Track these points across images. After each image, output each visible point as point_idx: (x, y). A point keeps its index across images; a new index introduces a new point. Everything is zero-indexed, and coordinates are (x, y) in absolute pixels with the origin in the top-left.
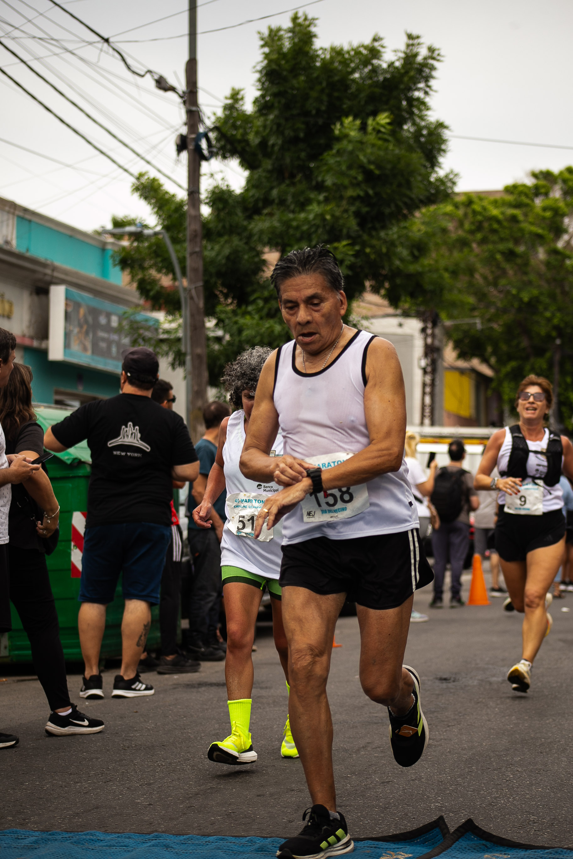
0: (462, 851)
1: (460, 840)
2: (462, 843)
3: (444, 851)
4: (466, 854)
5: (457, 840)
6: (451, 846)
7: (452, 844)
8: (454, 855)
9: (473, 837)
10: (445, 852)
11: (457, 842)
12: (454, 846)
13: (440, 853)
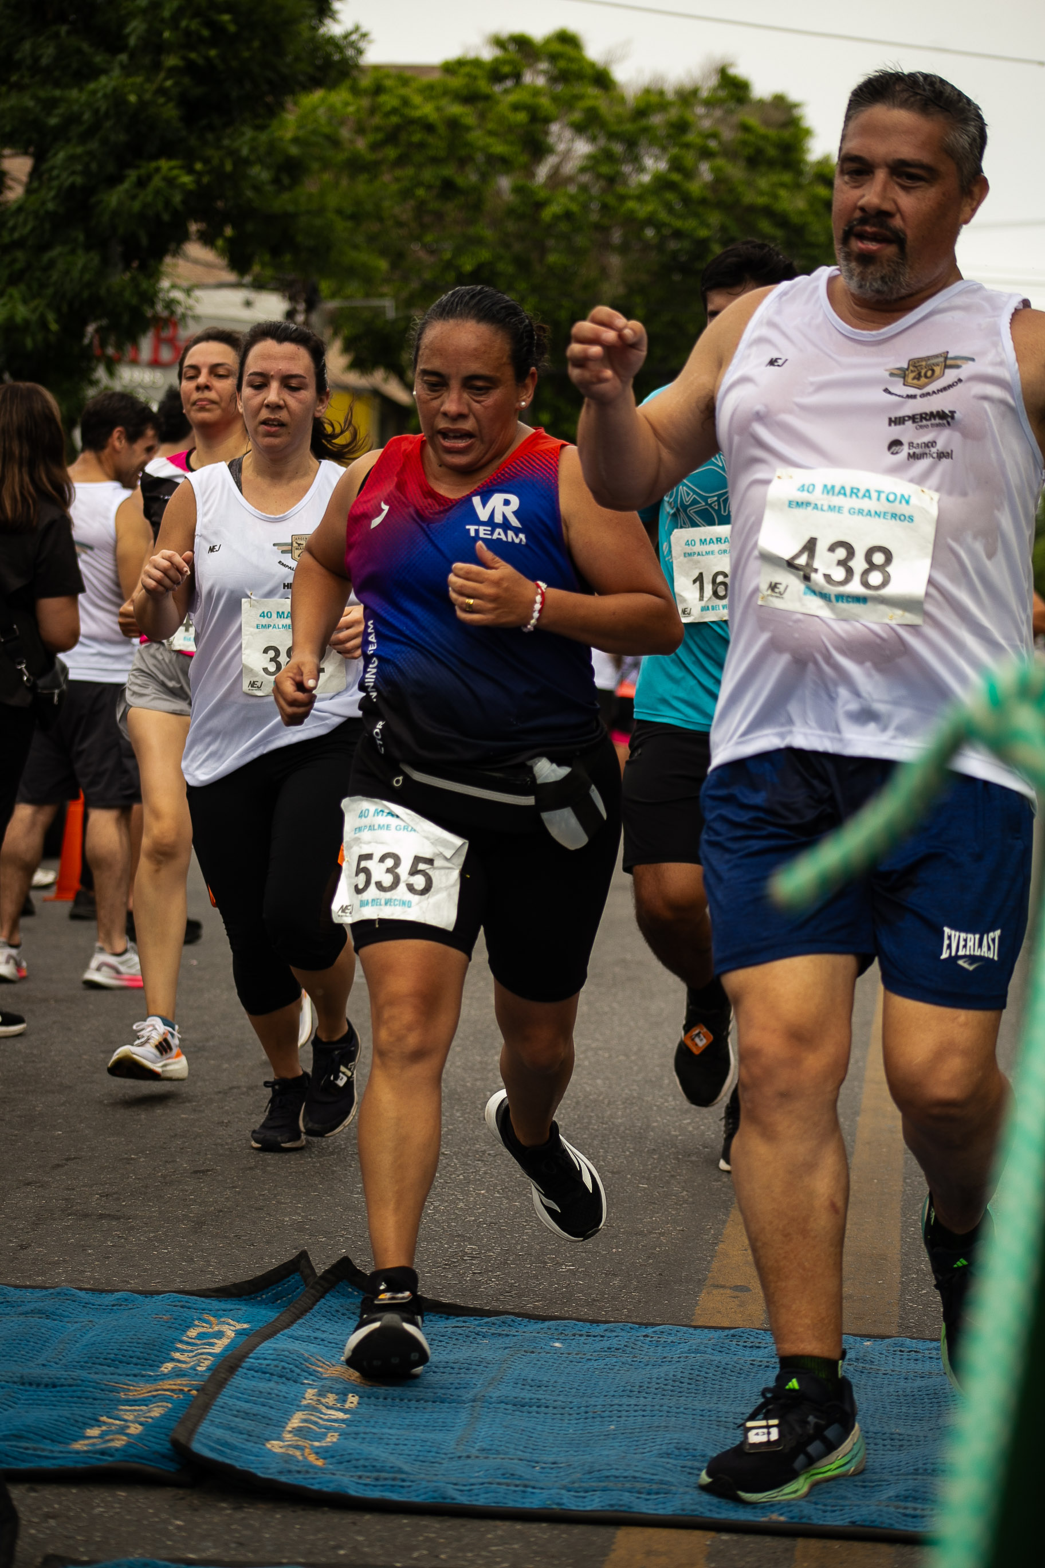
0: (331, 1317)
1: (328, 1296)
2: (331, 1302)
3: (299, 1318)
4: (340, 1324)
5: (322, 1297)
6: (311, 1309)
7: (314, 1304)
8: (317, 1327)
9: (350, 1290)
10: (301, 1321)
11: (323, 1300)
12: (316, 1307)
13: (293, 1322)
